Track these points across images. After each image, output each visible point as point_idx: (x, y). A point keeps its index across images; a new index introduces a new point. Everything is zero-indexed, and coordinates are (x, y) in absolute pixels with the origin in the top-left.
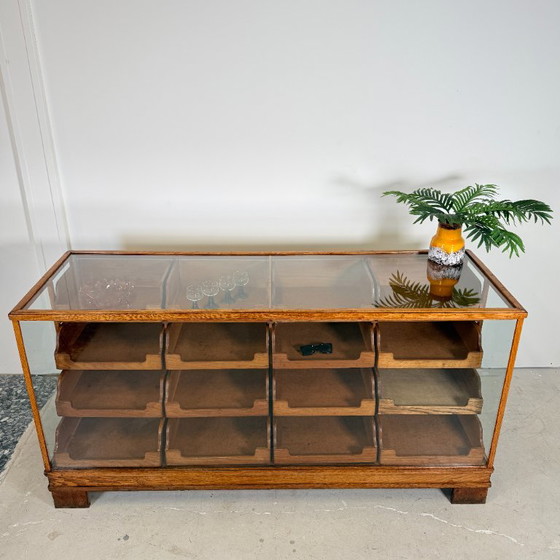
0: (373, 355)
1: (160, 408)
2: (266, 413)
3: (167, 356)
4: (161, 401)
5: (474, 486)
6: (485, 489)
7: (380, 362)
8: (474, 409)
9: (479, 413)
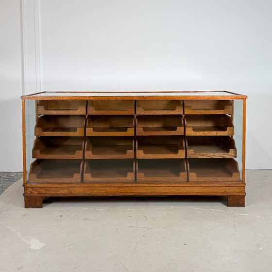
0: (183, 128)
1: (82, 154)
2: (133, 157)
3: (87, 129)
4: (83, 150)
5: (238, 194)
6: (243, 197)
7: (186, 132)
8: (233, 154)
9: (236, 157)
